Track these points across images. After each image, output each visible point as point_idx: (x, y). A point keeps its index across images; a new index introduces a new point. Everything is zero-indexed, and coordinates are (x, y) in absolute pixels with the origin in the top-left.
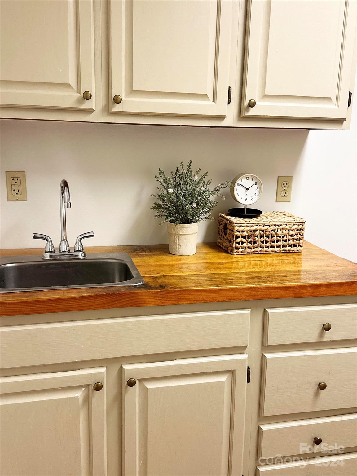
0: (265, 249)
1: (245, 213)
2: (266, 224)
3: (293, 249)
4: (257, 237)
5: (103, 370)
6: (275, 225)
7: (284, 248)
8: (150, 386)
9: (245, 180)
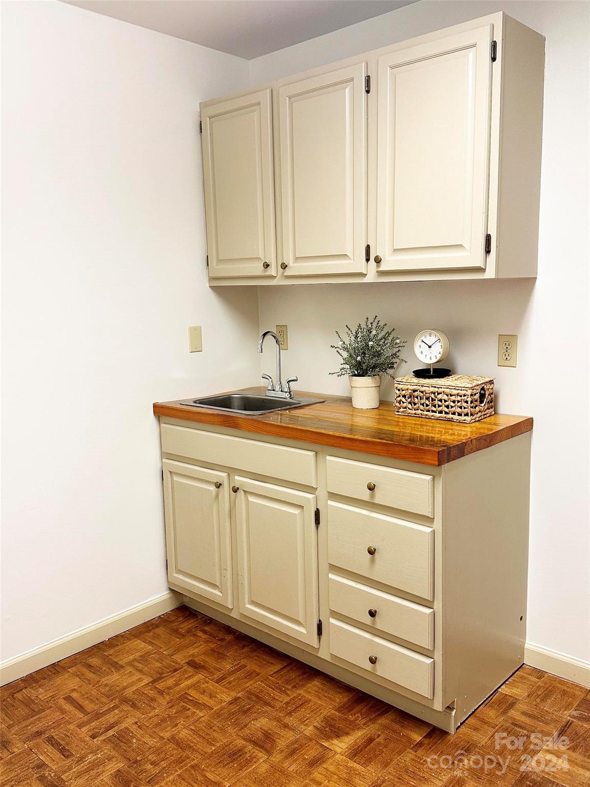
0: (426, 413)
1: (432, 374)
2: (425, 385)
3: (456, 417)
4: (417, 397)
5: (224, 475)
6: (435, 387)
7: (446, 415)
8: (251, 499)
9: (428, 336)
